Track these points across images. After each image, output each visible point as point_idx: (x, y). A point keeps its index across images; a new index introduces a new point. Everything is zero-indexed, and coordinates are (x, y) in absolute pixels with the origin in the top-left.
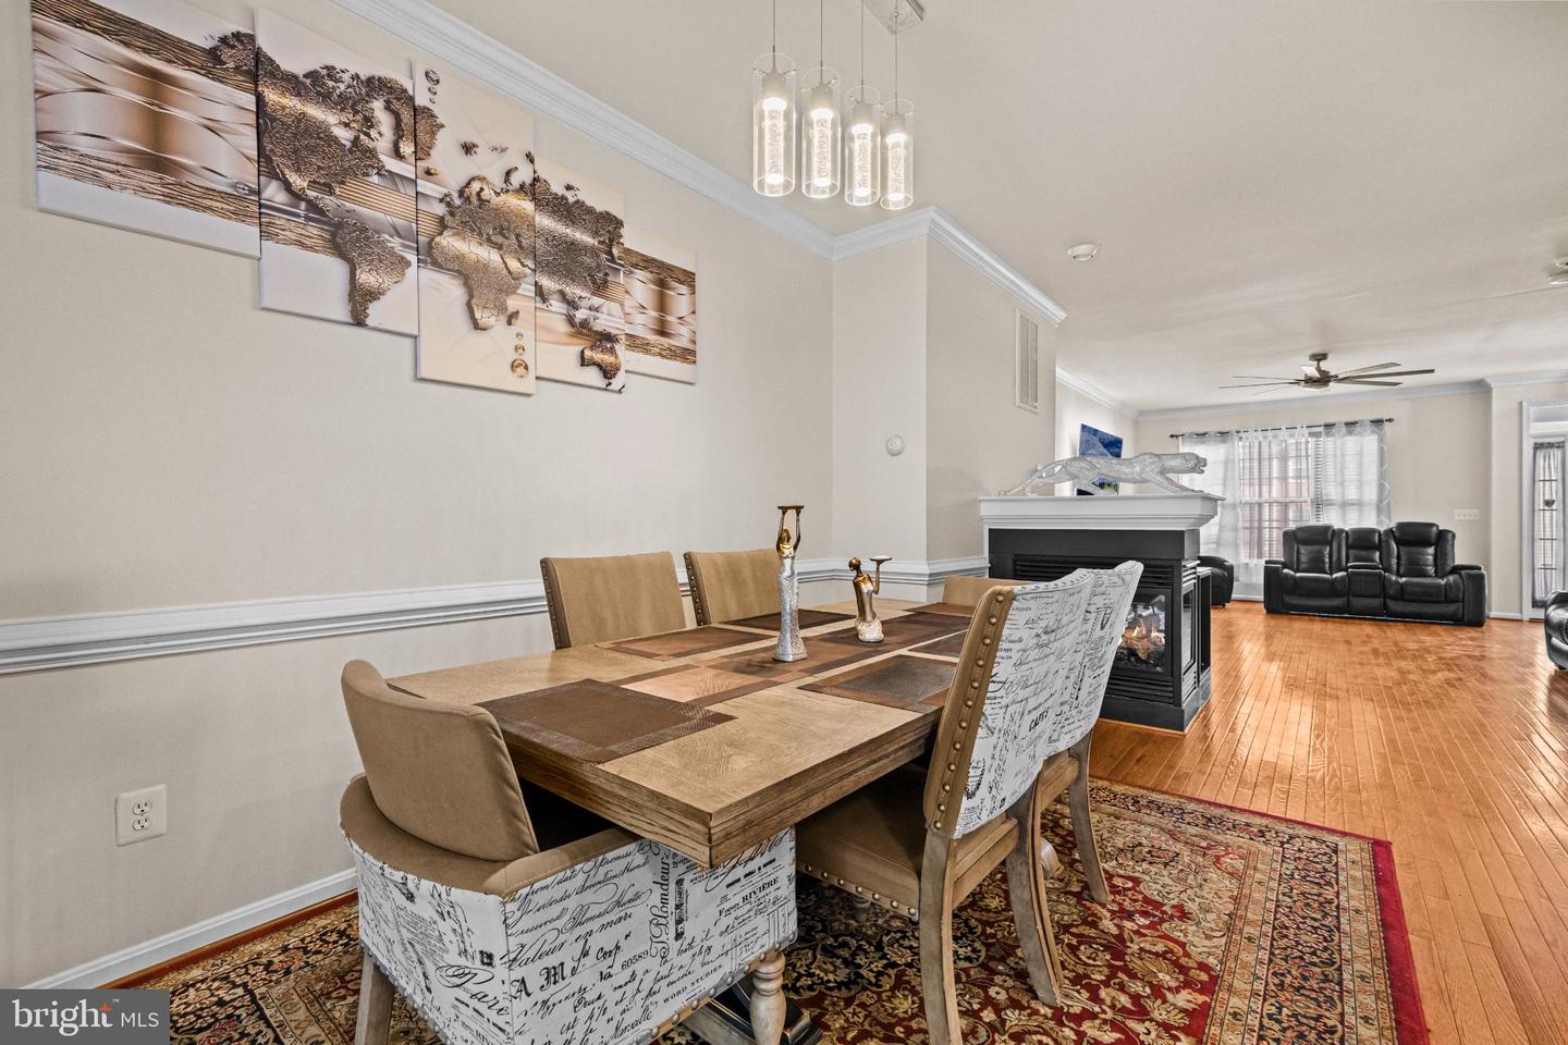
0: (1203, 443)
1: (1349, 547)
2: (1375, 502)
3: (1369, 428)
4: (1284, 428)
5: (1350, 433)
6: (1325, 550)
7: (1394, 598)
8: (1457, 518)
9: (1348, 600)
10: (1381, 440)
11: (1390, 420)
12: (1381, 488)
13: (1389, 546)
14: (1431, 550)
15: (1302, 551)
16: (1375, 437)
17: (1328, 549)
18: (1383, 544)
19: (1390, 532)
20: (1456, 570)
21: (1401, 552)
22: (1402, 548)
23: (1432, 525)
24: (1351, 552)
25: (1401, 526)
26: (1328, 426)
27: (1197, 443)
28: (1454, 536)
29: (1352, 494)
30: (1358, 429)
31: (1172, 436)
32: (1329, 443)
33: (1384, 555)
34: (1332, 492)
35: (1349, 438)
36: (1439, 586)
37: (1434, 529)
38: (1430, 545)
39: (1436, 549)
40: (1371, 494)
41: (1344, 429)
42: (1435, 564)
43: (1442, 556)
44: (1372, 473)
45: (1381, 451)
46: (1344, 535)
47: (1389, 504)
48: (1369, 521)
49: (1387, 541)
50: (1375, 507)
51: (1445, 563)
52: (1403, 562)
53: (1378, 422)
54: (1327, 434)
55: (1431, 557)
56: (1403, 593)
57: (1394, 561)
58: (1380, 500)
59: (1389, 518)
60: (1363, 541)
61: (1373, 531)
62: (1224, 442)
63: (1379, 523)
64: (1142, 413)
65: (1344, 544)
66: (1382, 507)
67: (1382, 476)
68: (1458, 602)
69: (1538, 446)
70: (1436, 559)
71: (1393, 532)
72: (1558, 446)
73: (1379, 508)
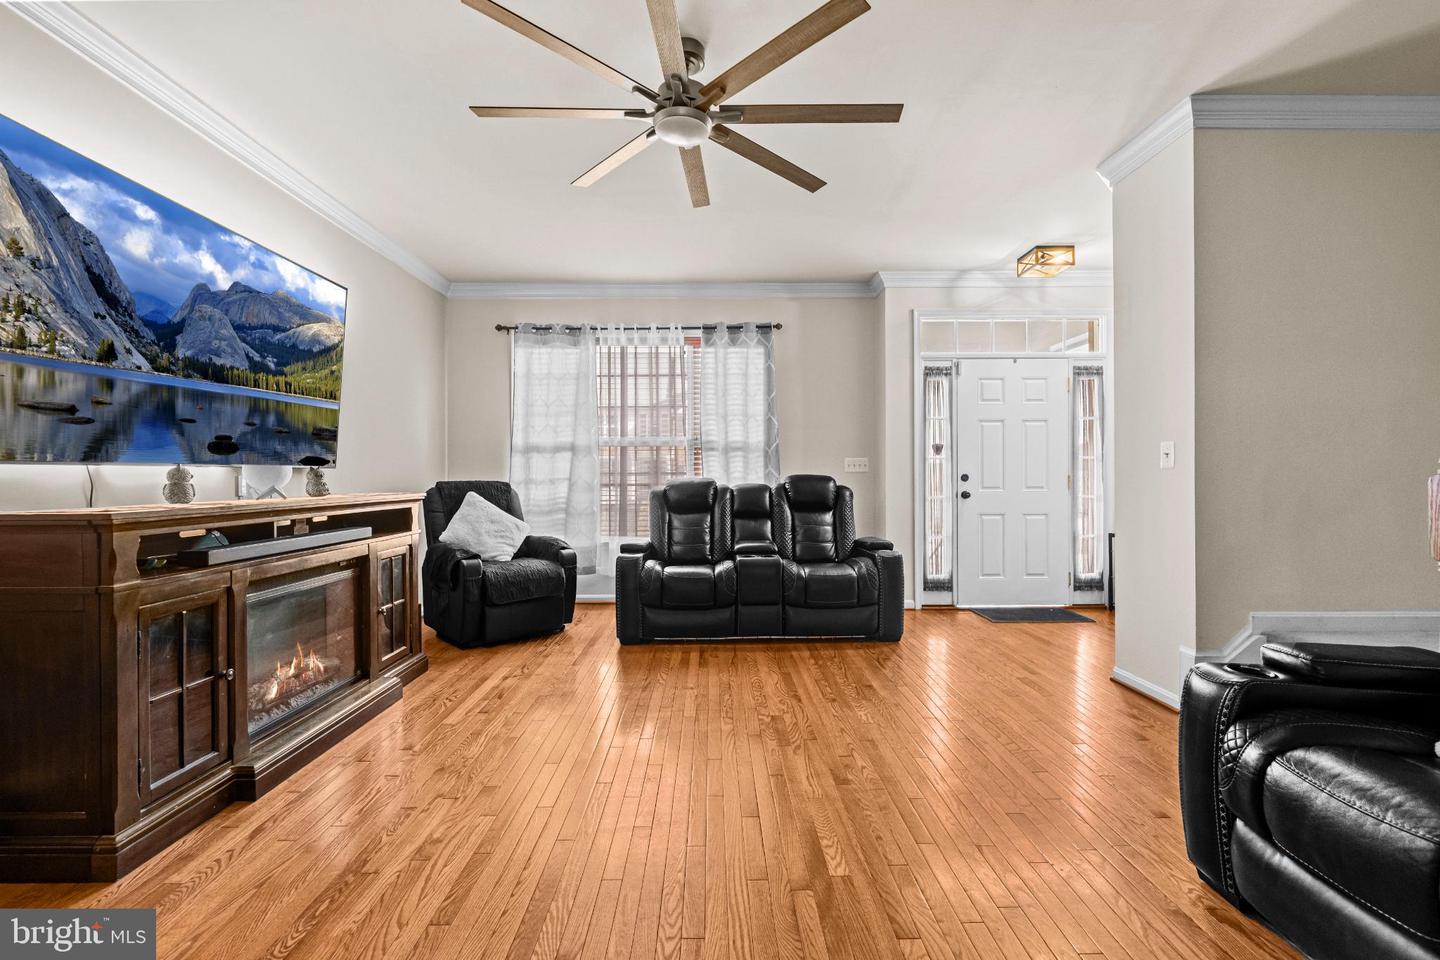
0: (545, 343)
1: (735, 515)
2: (762, 445)
3: (755, 336)
4: (653, 326)
5: (733, 342)
6: (703, 521)
7: (796, 603)
8: (846, 470)
9: (736, 611)
10: (768, 355)
11: (778, 327)
12: (769, 422)
13: (782, 512)
14: (828, 517)
15: (676, 523)
16: (762, 350)
17: (709, 517)
18: (776, 509)
19: (782, 488)
20: (863, 549)
21: (797, 522)
22: (796, 515)
23: (829, 479)
24: (738, 522)
25: (796, 480)
26: (709, 329)
27: (537, 342)
28: (851, 495)
29: (736, 436)
30: (742, 336)
31: (499, 328)
32: (709, 355)
33: (777, 526)
34: (713, 432)
35: (732, 349)
36: (849, 578)
37: (832, 484)
38: (826, 509)
39: (834, 514)
40: (757, 434)
41: (726, 336)
42: (835, 540)
43: (841, 525)
44: (758, 406)
45: (769, 370)
46: (728, 496)
47: (777, 446)
48: (756, 478)
49: (779, 505)
50: (762, 454)
51: (845, 537)
52: (799, 538)
53: (764, 329)
54: (708, 342)
55: (829, 528)
56: (808, 594)
57: (789, 536)
58: (768, 444)
59: (780, 468)
60: (750, 505)
61: (764, 488)
62: (575, 344)
63: (767, 475)
64: (451, 280)
65: (728, 509)
66: (772, 455)
67: (770, 408)
68: (873, 604)
69: (929, 372)
70: (834, 531)
71: (785, 489)
72: (947, 372)
73: (767, 455)
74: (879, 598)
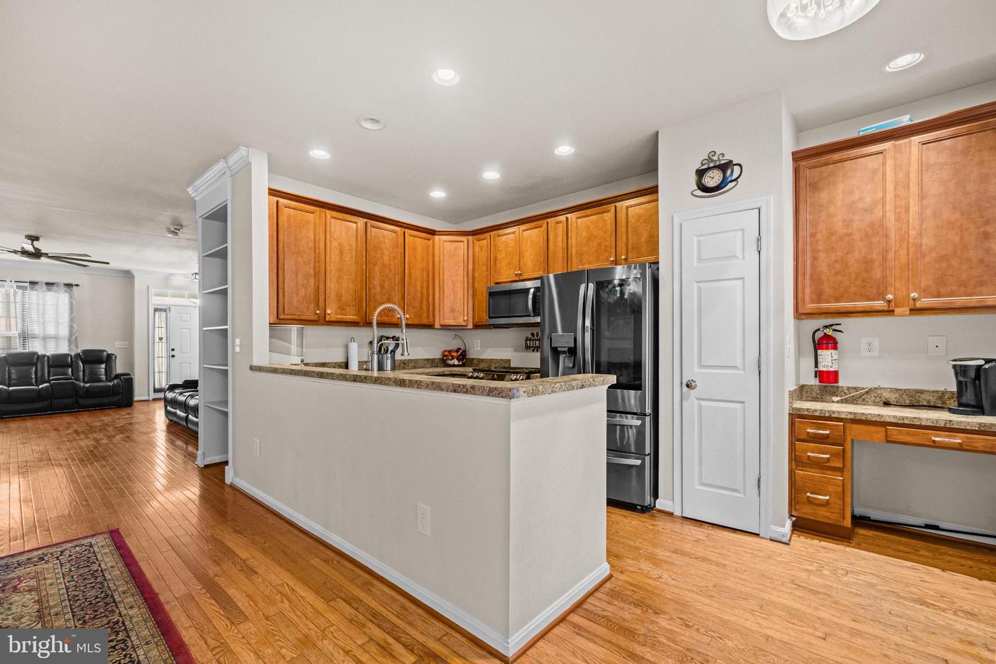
1: (50, 366)
2: (67, 336)
3: (63, 288)
5: (49, 290)
6: (30, 369)
7: (82, 397)
8: (117, 346)
9: (52, 401)
10: (71, 297)
11: (77, 285)
12: (71, 327)
13: (78, 364)
14: (103, 366)
16: (67, 295)
17: (34, 368)
18: (74, 363)
19: (78, 355)
20: (118, 376)
21: (86, 368)
22: (85, 365)
23: (105, 351)
24: (52, 368)
25: (85, 352)
26: (32, 283)
28: (116, 357)
29: (51, 332)
30: (55, 288)
32: (33, 294)
33: (75, 370)
34: (35, 329)
35: (48, 293)
36: (110, 386)
37: (105, 353)
38: (103, 363)
39: (106, 365)
40: (64, 331)
41: (45, 287)
42: (106, 374)
43: (108, 370)
44: (65, 318)
45: (71, 304)
46: (46, 359)
47: (76, 337)
48: (64, 349)
49: (76, 362)
50: (67, 340)
51: (111, 373)
52: (87, 374)
53: (69, 286)
54: (32, 289)
55: (103, 370)
56: (88, 393)
57: (81, 373)
58: (71, 336)
59: (77, 347)
60: (59, 362)
61: (67, 355)
63: (70, 350)
65: (46, 364)
66: (72, 340)
67: (72, 320)
68: (120, 394)
69: (156, 310)
70: (106, 371)
71: (80, 356)
72: (165, 310)
73: (70, 341)
74: (122, 392)
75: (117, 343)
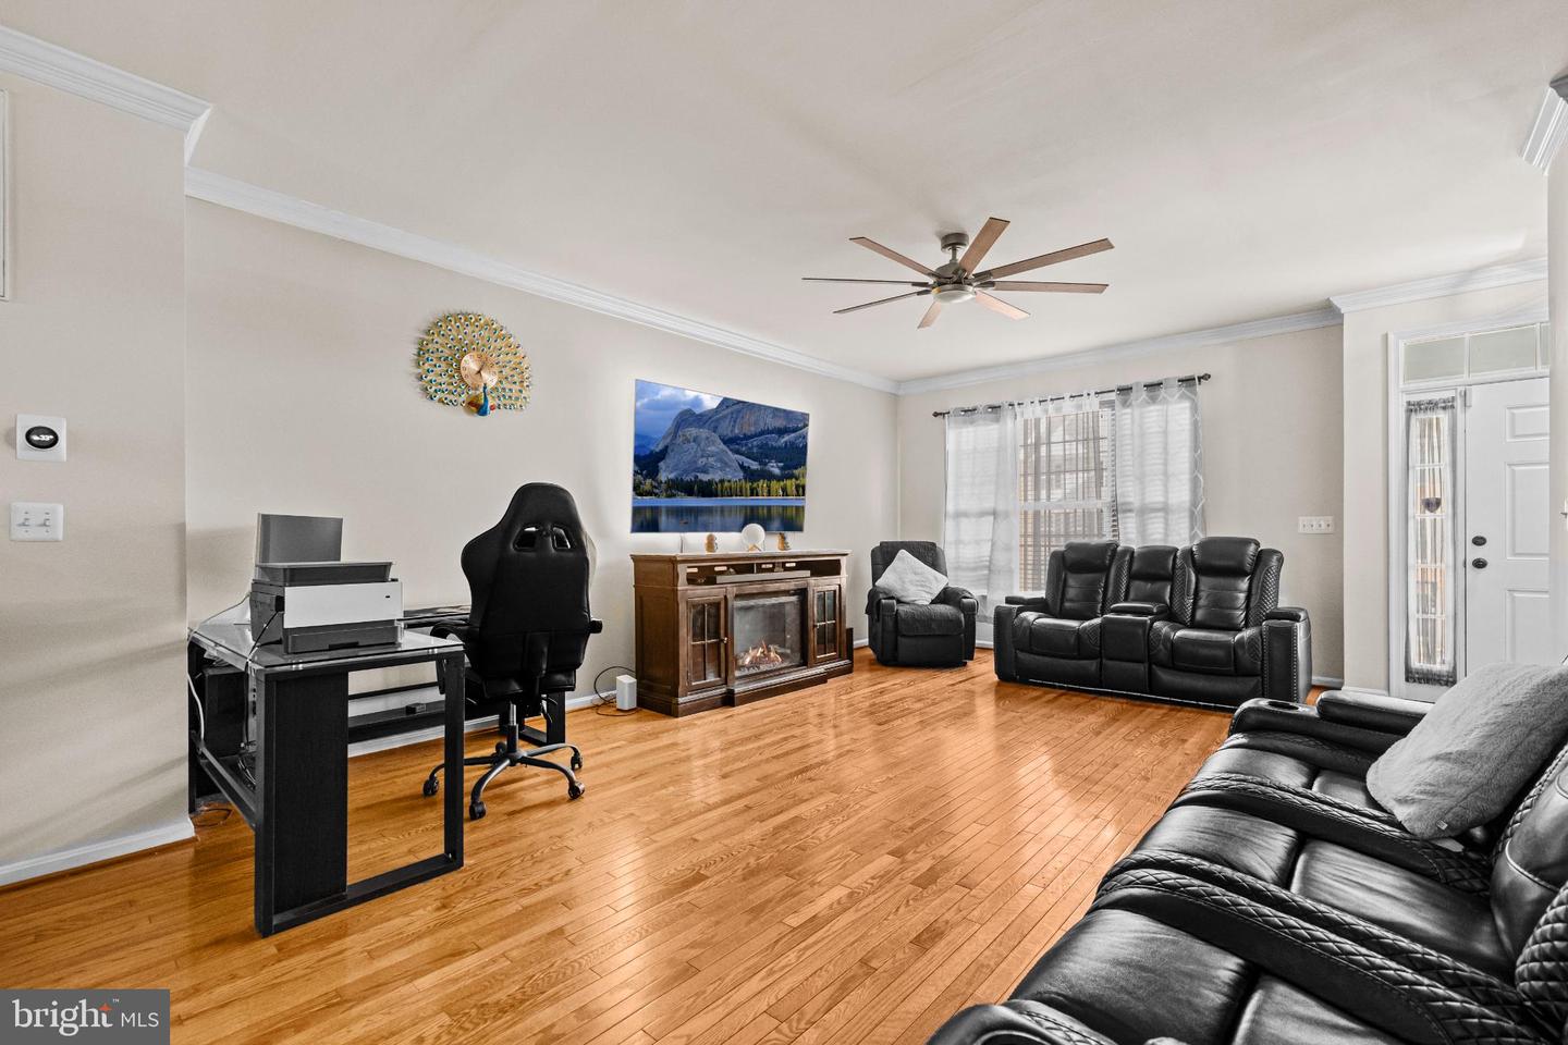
0: (972, 423)
1: (1132, 577)
2: (1187, 505)
3: (1177, 391)
4: (1067, 396)
5: (1153, 400)
7: (1163, 666)
8: (1301, 529)
9: (1101, 663)
10: (1195, 409)
11: (1206, 377)
12: (1195, 482)
13: (1186, 576)
14: (1244, 584)
15: (1071, 582)
16: (1187, 404)
18: (1178, 572)
19: (1190, 551)
20: (1265, 617)
21: (1202, 587)
22: (1202, 580)
23: (1247, 542)
24: (1136, 584)
25: (1208, 544)
26: (1125, 391)
27: (965, 422)
28: (1281, 560)
29: (1155, 496)
30: (1162, 392)
31: (936, 415)
32: (1126, 416)
33: (1178, 589)
34: (1130, 494)
35: (1152, 408)
36: (1230, 645)
37: (1252, 549)
38: (1243, 575)
39: (1251, 581)
40: (1181, 495)
41: (1144, 395)
42: (1247, 606)
43: (1259, 593)
44: (1182, 462)
45: (1195, 425)
46: (1127, 558)
47: (1203, 506)
48: (1175, 535)
49: (1182, 568)
50: (1187, 514)
51: (1261, 605)
52: (1202, 602)
53: (1188, 381)
54: (1125, 404)
55: (1242, 596)
56: (1179, 656)
57: (1192, 600)
58: (1194, 504)
59: (1204, 530)
60: (1156, 567)
61: (1169, 552)
62: (997, 420)
64: (899, 382)
65: (1125, 572)
66: (1197, 515)
67: (1197, 465)
68: (1257, 675)
69: (1413, 408)
70: (1248, 598)
71: (1192, 552)
72: (1448, 405)
73: (1192, 515)
74: (1262, 668)
75: (1301, 518)
